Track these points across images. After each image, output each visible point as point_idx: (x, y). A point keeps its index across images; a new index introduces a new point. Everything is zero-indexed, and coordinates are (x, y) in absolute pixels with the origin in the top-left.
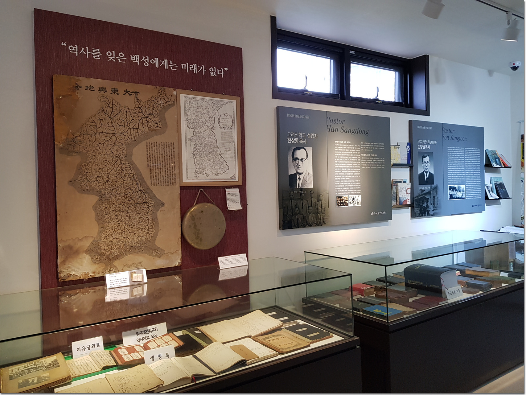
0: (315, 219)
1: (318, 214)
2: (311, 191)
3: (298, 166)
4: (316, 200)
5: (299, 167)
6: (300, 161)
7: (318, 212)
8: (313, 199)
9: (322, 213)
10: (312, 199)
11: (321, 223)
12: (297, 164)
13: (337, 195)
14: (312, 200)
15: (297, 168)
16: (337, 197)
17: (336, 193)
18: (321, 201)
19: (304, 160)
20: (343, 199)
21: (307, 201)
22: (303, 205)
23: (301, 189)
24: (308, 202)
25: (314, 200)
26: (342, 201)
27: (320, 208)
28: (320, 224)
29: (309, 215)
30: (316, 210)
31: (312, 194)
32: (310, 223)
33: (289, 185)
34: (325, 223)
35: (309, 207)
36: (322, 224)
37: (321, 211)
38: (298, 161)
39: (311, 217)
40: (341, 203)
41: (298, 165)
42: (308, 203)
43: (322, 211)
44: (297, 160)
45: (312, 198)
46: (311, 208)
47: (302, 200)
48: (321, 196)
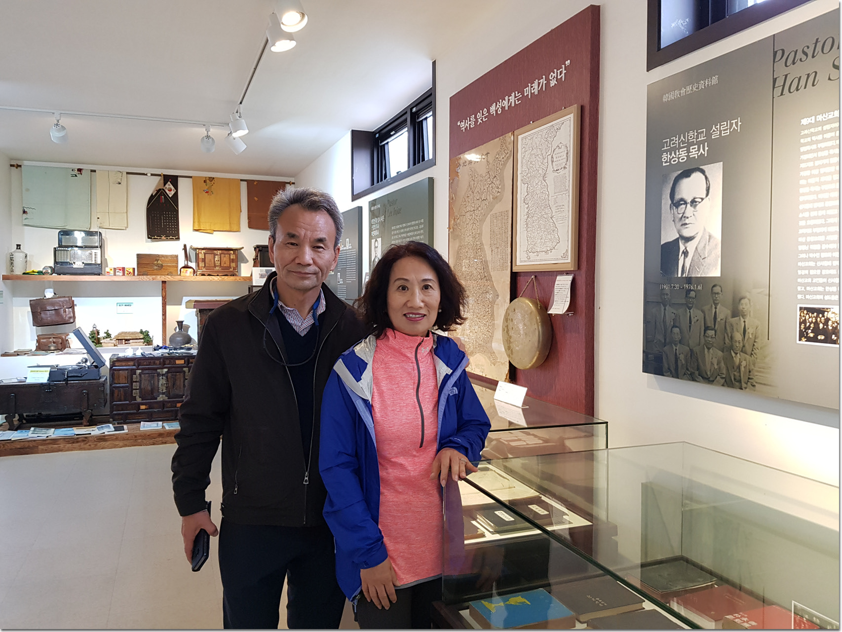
0: (722, 364)
1: (733, 355)
2: (714, 286)
3: (683, 219)
4: (729, 312)
5: (687, 221)
6: (689, 206)
7: (731, 348)
8: (718, 307)
9: (746, 353)
10: (716, 308)
11: (740, 381)
12: (681, 215)
13: (801, 301)
14: (715, 312)
15: (682, 225)
16: (801, 308)
17: (799, 297)
18: (744, 316)
19: (700, 200)
20: (828, 320)
21: (703, 312)
22: (693, 323)
23: (689, 280)
24: (705, 315)
25: (723, 312)
26: (821, 326)
27: (738, 336)
28: (737, 384)
29: (706, 350)
30: (727, 341)
31: (718, 293)
32: (709, 373)
33: (662, 269)
34: (754, 386)
35: (707, 328)
36: (744, 385)
37: (741, 344)
38: (684, 206)
39: (712, 358)
40: (816, 331)
41: (684, 217)
42: (705, 318)
43: (744, 346)
44: (682, 204)
45: (716, 304)
46: (713, 332)
47: (690, 308)
48: (743, 301)
